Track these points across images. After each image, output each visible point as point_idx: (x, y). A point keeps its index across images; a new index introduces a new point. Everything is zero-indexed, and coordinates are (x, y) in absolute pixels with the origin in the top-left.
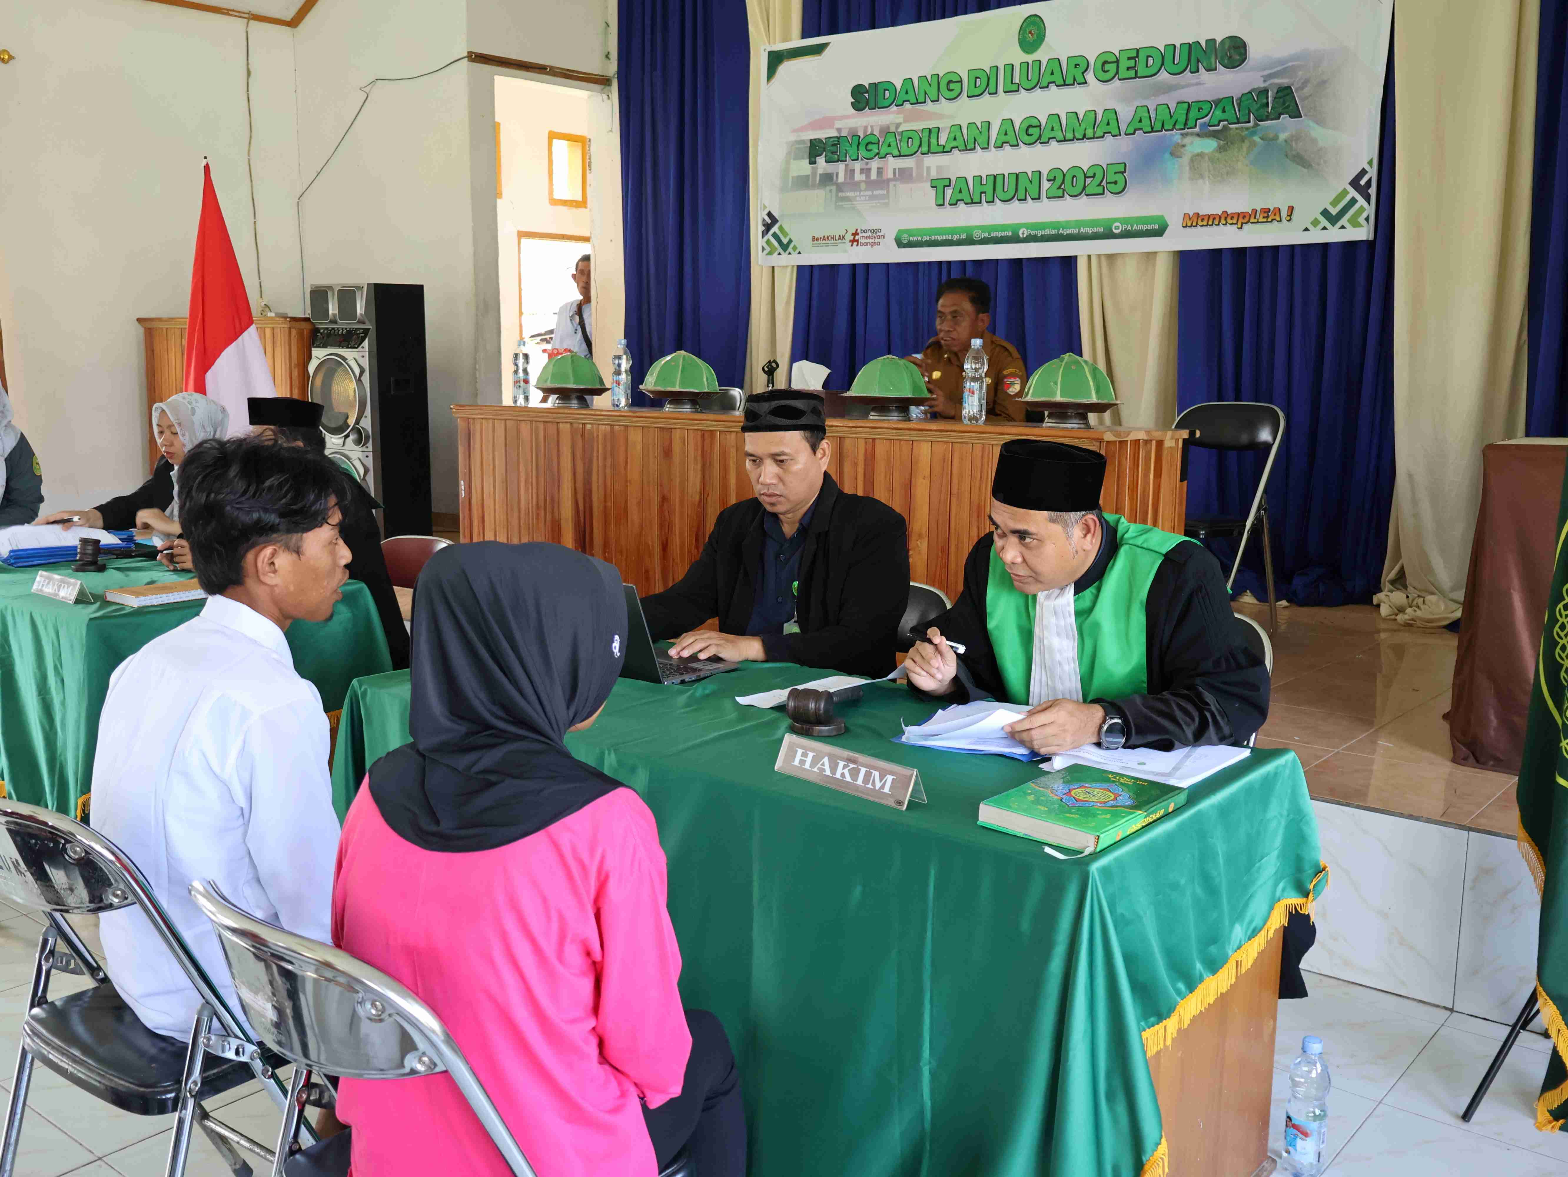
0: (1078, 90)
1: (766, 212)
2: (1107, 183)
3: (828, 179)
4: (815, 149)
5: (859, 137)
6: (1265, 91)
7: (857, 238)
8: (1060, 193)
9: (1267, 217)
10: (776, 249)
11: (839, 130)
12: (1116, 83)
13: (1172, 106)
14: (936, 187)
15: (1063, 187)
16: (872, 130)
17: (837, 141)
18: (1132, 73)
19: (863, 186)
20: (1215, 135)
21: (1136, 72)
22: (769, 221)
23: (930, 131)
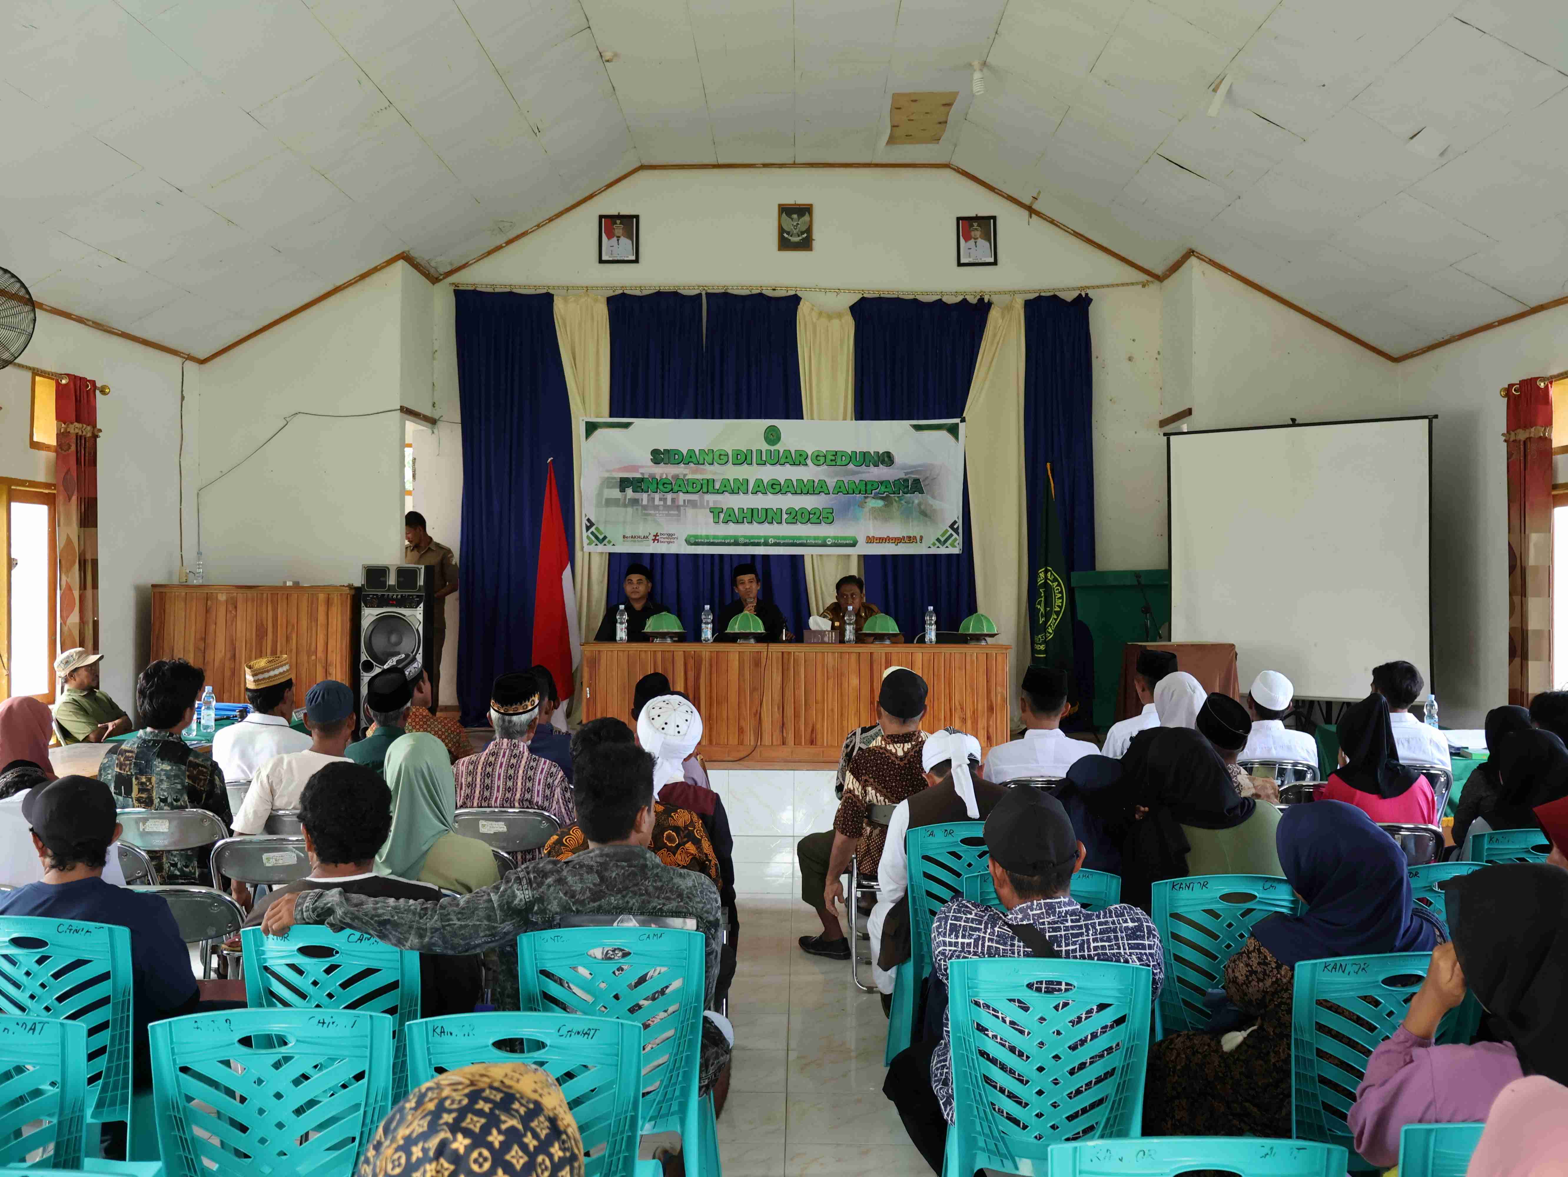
0: (802, 468)
1: (587, 518)
2: (823, 518)
3: (635, 502)
4: (624, 484)
5: (657, 479)
6: (906, 481)
7: (657, 538)
8: (794, 521)
9: (910, 540)
10: (594, 542)
11: (642, 474)
13: (857, 482)
14: (713, 512)
16: (667, 476)
17: (642, 480)
18: (833, 463)
19: (661, 508)
20: (882, 498)
21: (836, 463)
22: (589, 524)
23: (708, 480)
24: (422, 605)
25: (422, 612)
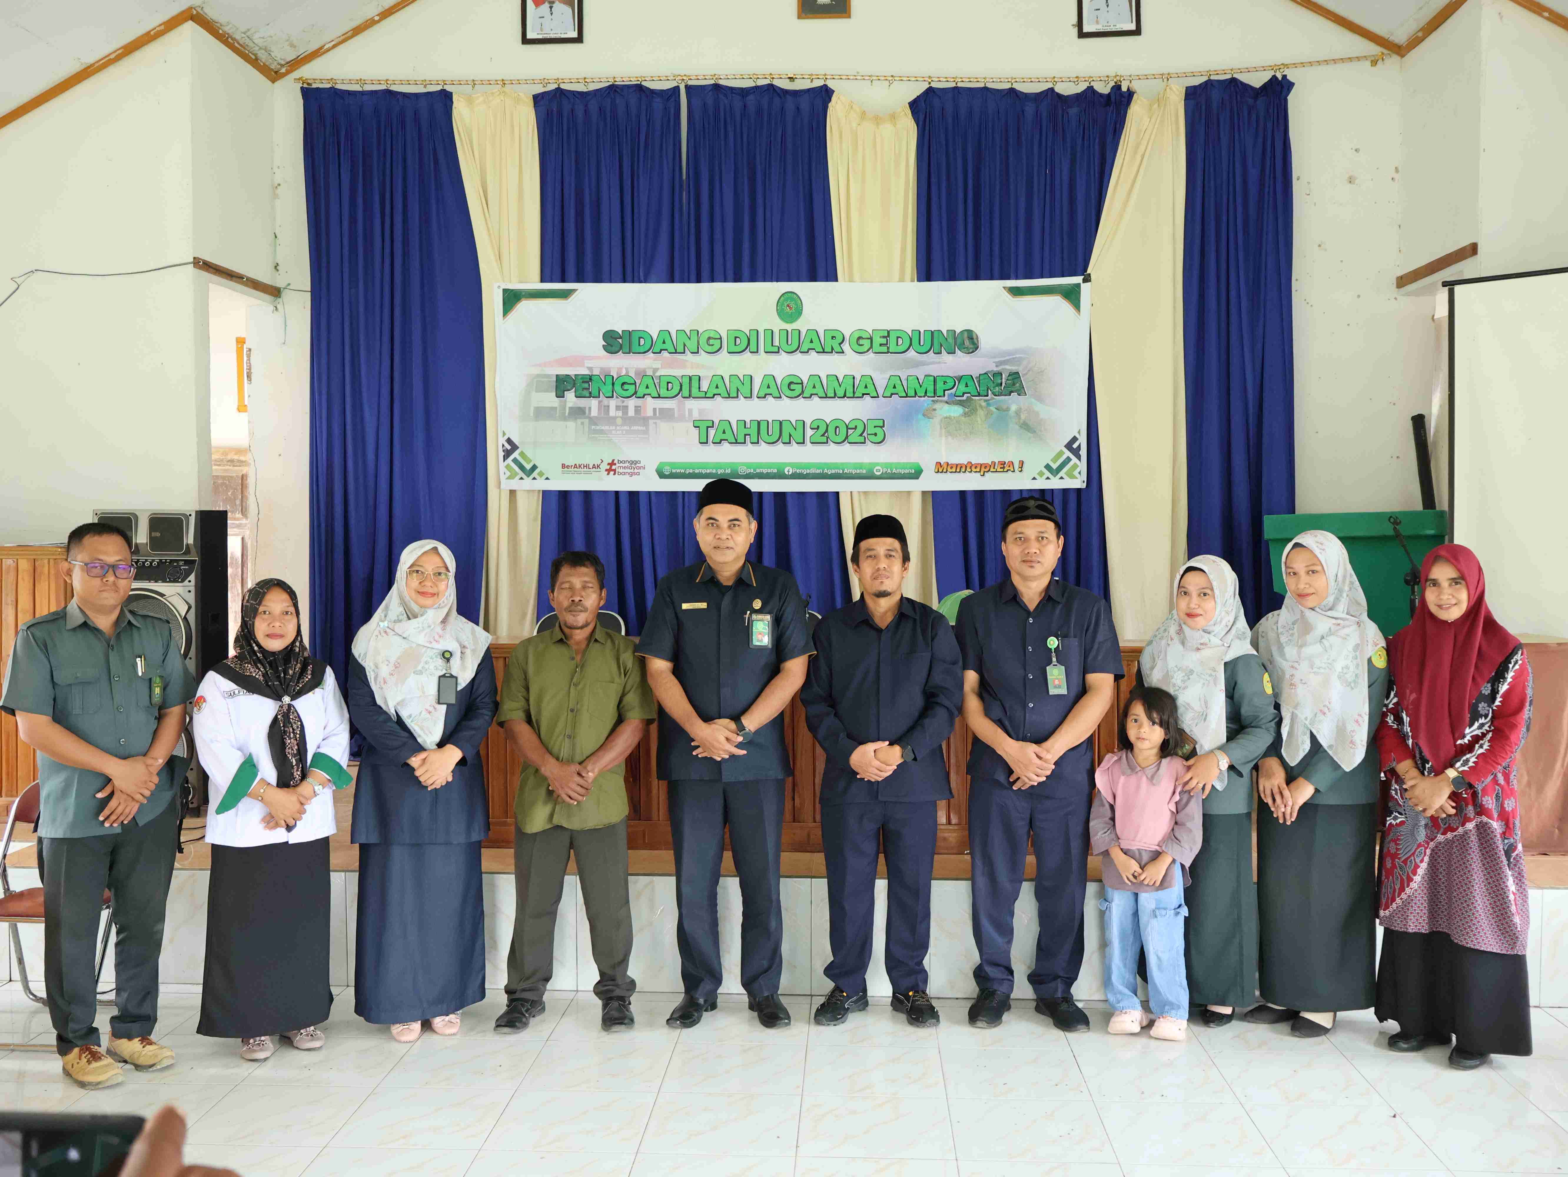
0: (835, 357)
1: (506, 437)
2: (868, 434)
3: (578, 412)
4: (562, 385)
5: (613, 377)
6: (998, 375)
7: (614, 467)
8: (824, 439)
9: (1004, 468)
10: (517, 474)
11: (590, 369)
12: (871, 355)
13: (921, 378)
14: (698, 427)
15: (826, 435)
16: (627, 372)
17: (589, 379)
18: (884, 349)
19: (619, 421)
20: (961, 403)
21: (888, 348)
22: (509, 447)
23: (690, 378)
24: (192, 577)
25: (193, 589)
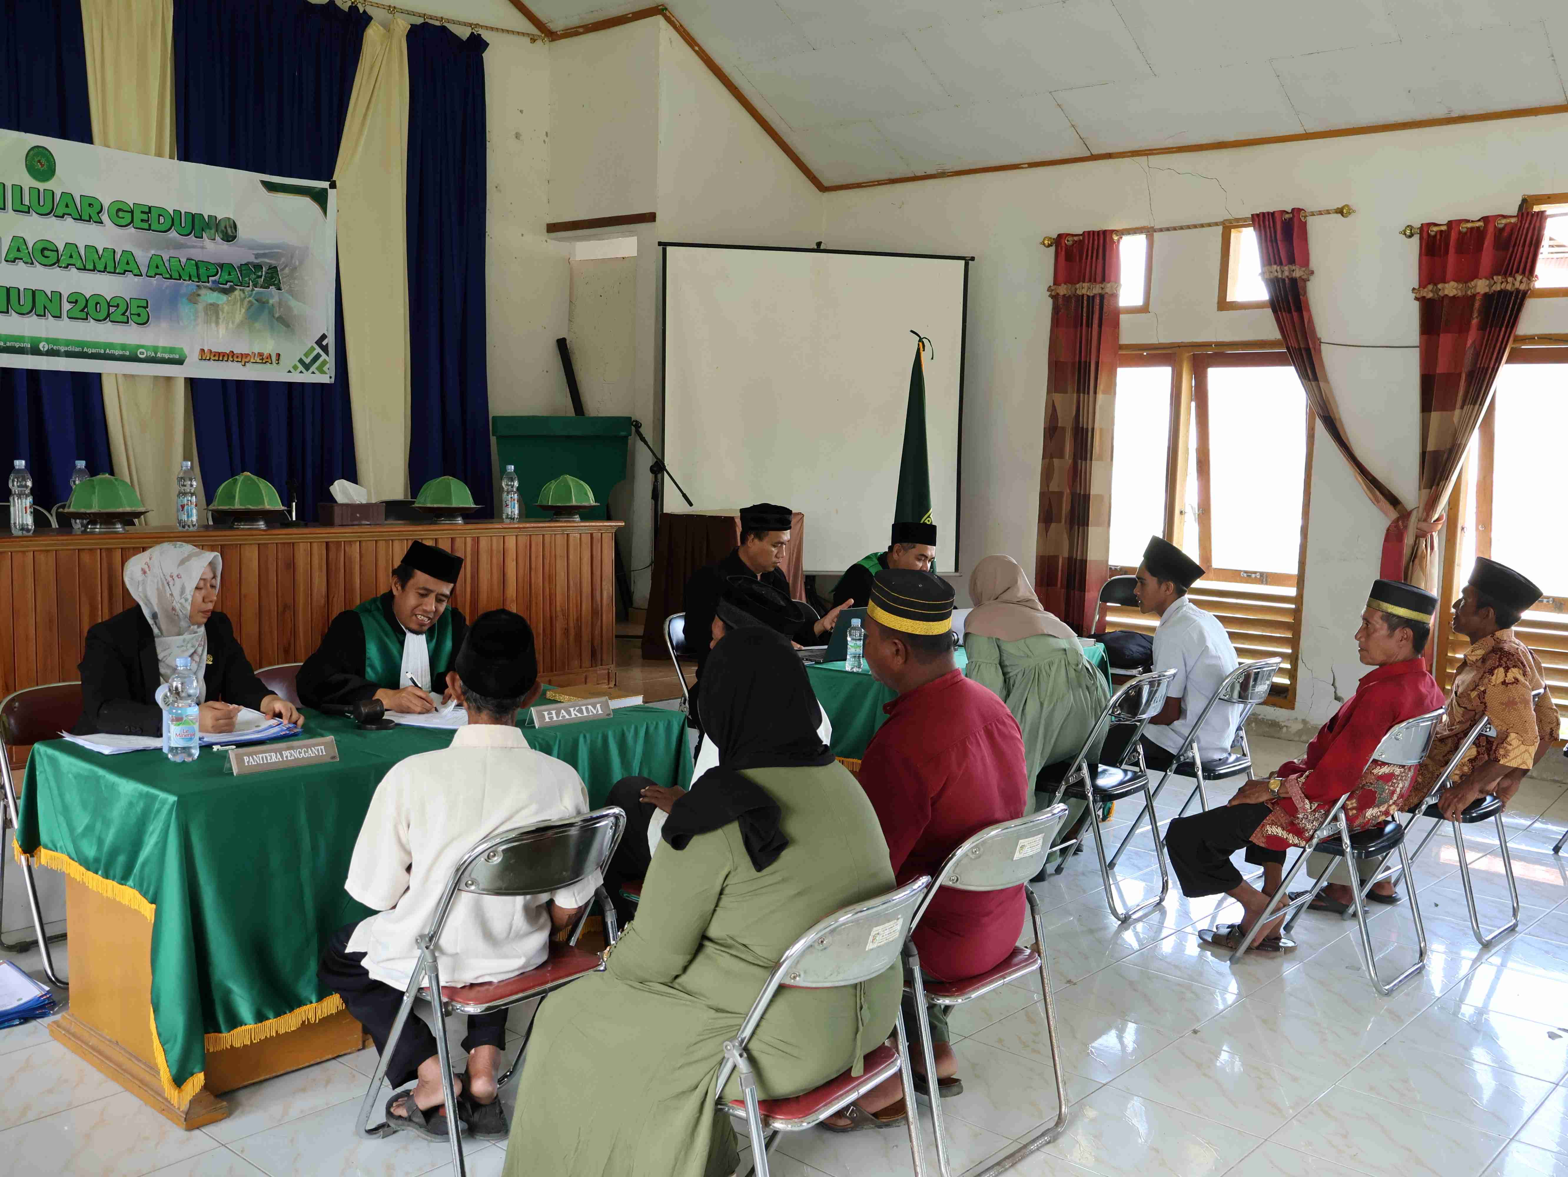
0: (92, 227)
2: (131, 314)
6: (258, 267)
9: (262, 359)
12: (131, 230)
13: (183, 260)
15: (86, 310)
18: (146, 226)
20: (224, 291)
21: (150, 225)
